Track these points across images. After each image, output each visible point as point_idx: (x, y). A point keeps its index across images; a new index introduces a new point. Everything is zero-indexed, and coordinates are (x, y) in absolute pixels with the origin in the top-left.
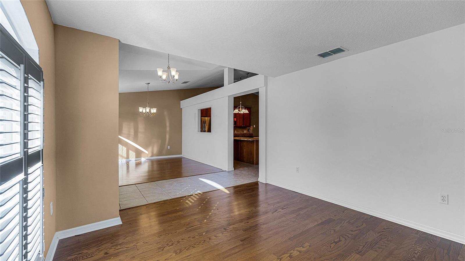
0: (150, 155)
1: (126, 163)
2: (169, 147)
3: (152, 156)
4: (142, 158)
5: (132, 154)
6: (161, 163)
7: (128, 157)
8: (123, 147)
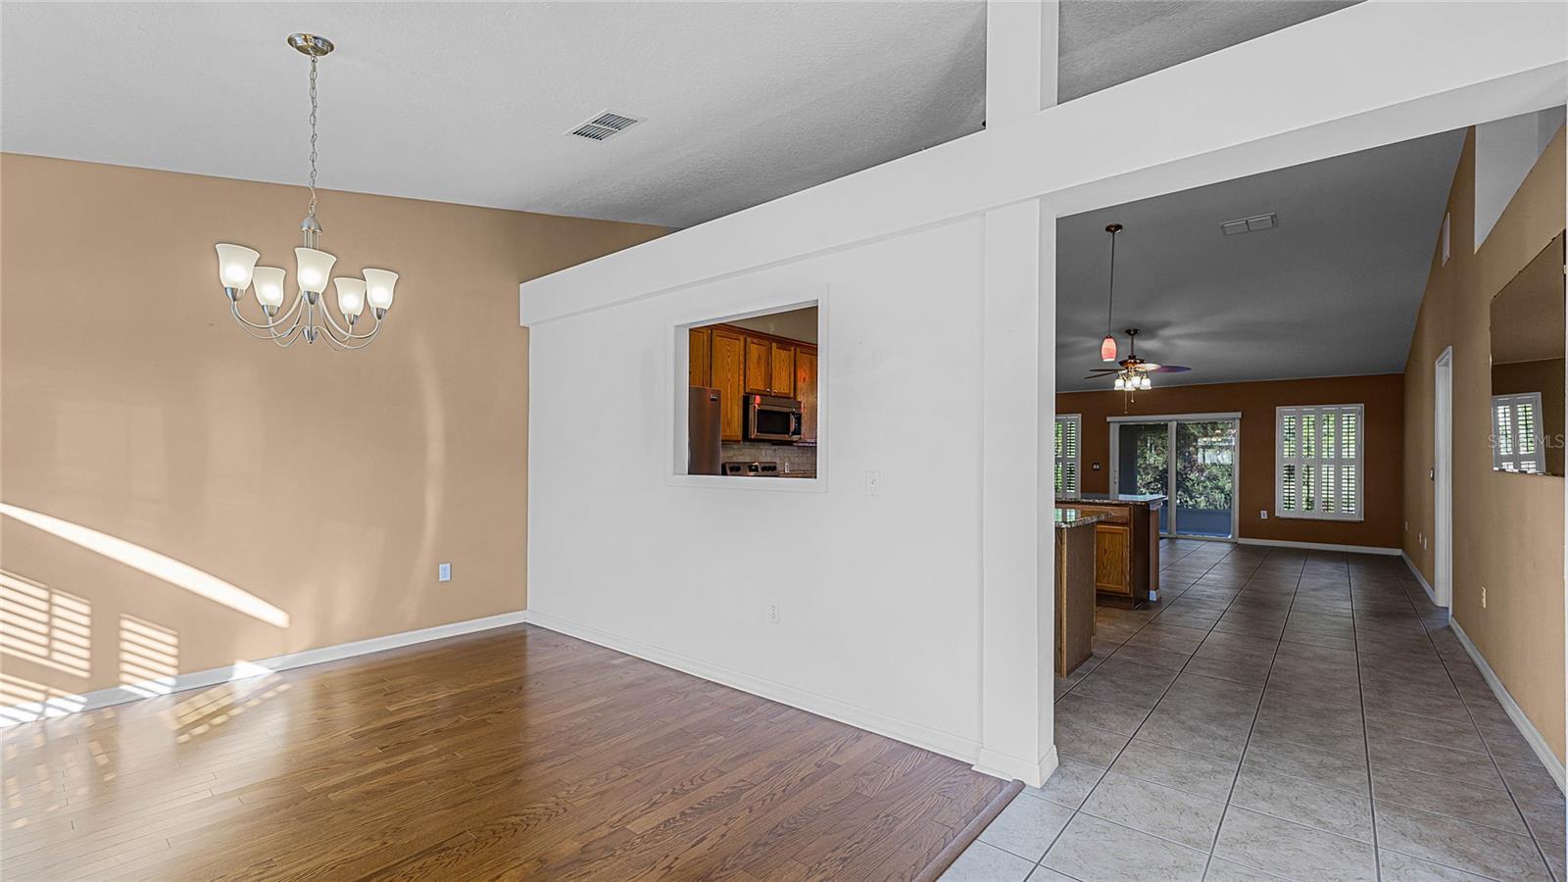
0: (306, 636)
2: (444, 572)
3: (320, 644)
4: (238, 666)
5: (149, 646)
8: (57, 599)
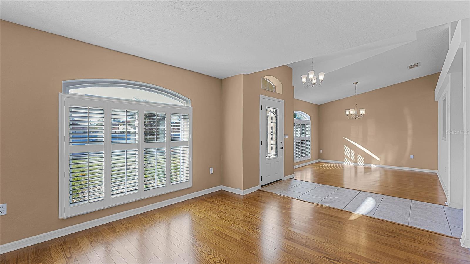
0: (383, 163)
1: (354, 166)
2: (412, 157)
3: (385, 164)
4: (372, 165)
5: (361, 159)
6: (397, 174)
7: (356, 161)
8: (351, 150)
